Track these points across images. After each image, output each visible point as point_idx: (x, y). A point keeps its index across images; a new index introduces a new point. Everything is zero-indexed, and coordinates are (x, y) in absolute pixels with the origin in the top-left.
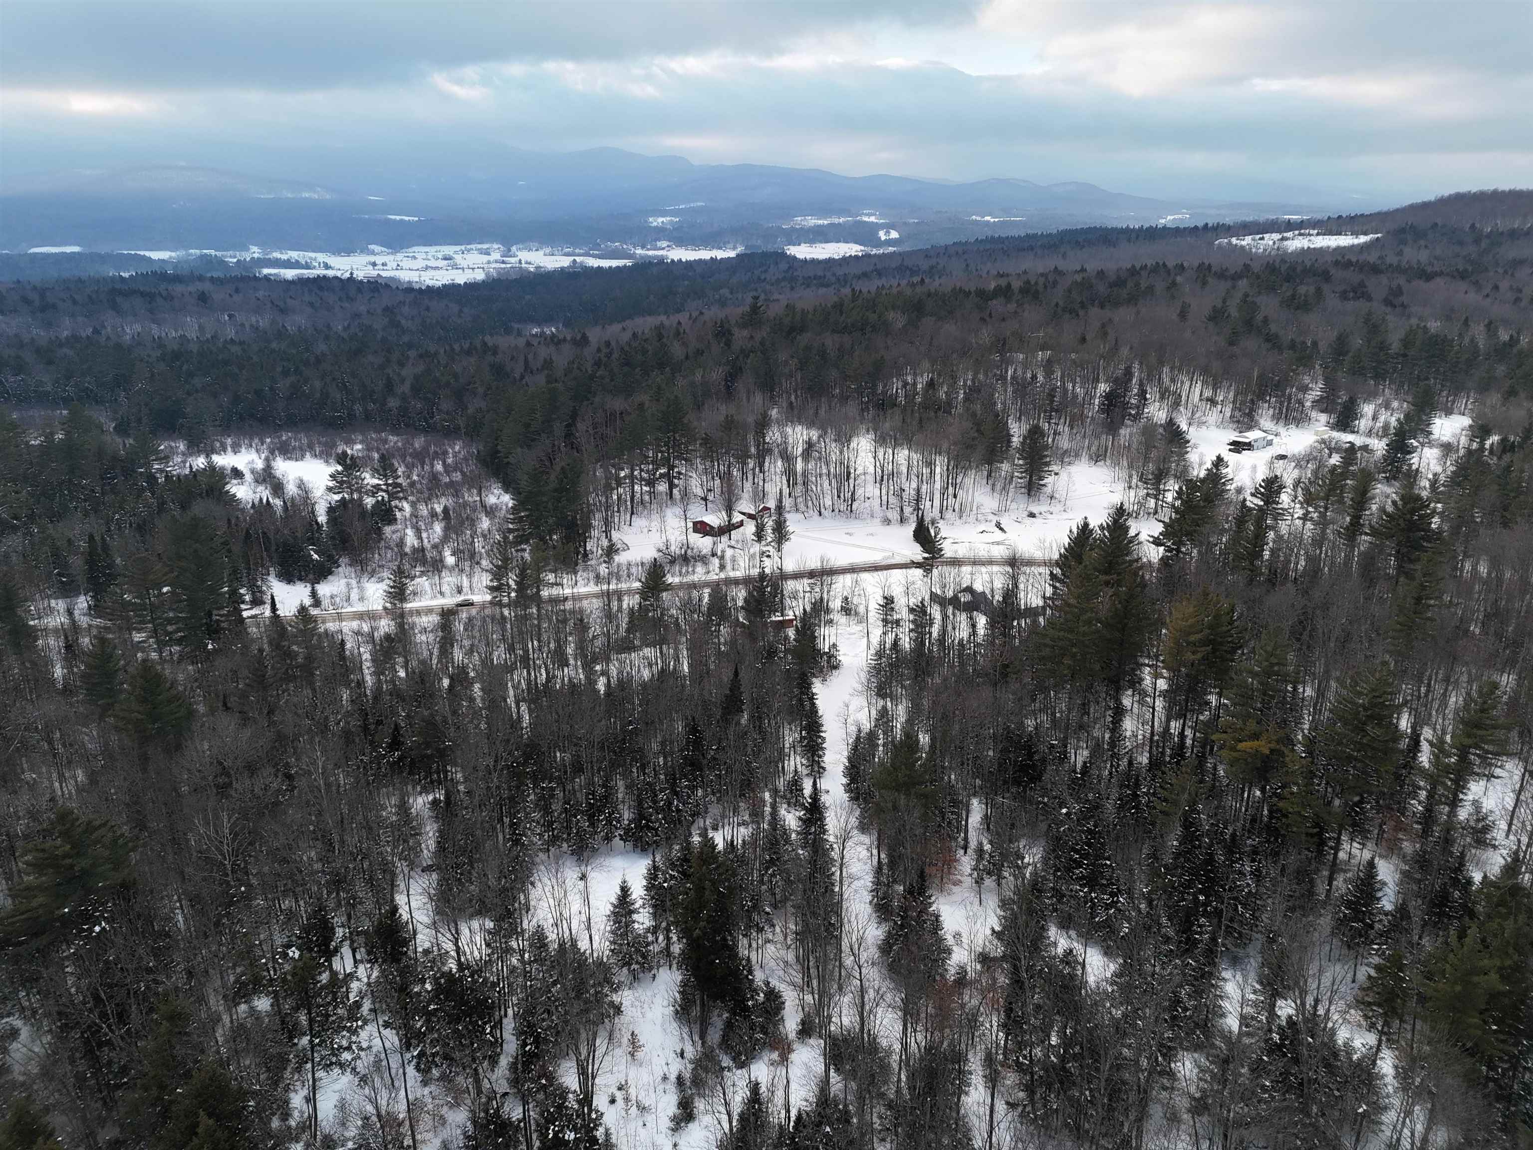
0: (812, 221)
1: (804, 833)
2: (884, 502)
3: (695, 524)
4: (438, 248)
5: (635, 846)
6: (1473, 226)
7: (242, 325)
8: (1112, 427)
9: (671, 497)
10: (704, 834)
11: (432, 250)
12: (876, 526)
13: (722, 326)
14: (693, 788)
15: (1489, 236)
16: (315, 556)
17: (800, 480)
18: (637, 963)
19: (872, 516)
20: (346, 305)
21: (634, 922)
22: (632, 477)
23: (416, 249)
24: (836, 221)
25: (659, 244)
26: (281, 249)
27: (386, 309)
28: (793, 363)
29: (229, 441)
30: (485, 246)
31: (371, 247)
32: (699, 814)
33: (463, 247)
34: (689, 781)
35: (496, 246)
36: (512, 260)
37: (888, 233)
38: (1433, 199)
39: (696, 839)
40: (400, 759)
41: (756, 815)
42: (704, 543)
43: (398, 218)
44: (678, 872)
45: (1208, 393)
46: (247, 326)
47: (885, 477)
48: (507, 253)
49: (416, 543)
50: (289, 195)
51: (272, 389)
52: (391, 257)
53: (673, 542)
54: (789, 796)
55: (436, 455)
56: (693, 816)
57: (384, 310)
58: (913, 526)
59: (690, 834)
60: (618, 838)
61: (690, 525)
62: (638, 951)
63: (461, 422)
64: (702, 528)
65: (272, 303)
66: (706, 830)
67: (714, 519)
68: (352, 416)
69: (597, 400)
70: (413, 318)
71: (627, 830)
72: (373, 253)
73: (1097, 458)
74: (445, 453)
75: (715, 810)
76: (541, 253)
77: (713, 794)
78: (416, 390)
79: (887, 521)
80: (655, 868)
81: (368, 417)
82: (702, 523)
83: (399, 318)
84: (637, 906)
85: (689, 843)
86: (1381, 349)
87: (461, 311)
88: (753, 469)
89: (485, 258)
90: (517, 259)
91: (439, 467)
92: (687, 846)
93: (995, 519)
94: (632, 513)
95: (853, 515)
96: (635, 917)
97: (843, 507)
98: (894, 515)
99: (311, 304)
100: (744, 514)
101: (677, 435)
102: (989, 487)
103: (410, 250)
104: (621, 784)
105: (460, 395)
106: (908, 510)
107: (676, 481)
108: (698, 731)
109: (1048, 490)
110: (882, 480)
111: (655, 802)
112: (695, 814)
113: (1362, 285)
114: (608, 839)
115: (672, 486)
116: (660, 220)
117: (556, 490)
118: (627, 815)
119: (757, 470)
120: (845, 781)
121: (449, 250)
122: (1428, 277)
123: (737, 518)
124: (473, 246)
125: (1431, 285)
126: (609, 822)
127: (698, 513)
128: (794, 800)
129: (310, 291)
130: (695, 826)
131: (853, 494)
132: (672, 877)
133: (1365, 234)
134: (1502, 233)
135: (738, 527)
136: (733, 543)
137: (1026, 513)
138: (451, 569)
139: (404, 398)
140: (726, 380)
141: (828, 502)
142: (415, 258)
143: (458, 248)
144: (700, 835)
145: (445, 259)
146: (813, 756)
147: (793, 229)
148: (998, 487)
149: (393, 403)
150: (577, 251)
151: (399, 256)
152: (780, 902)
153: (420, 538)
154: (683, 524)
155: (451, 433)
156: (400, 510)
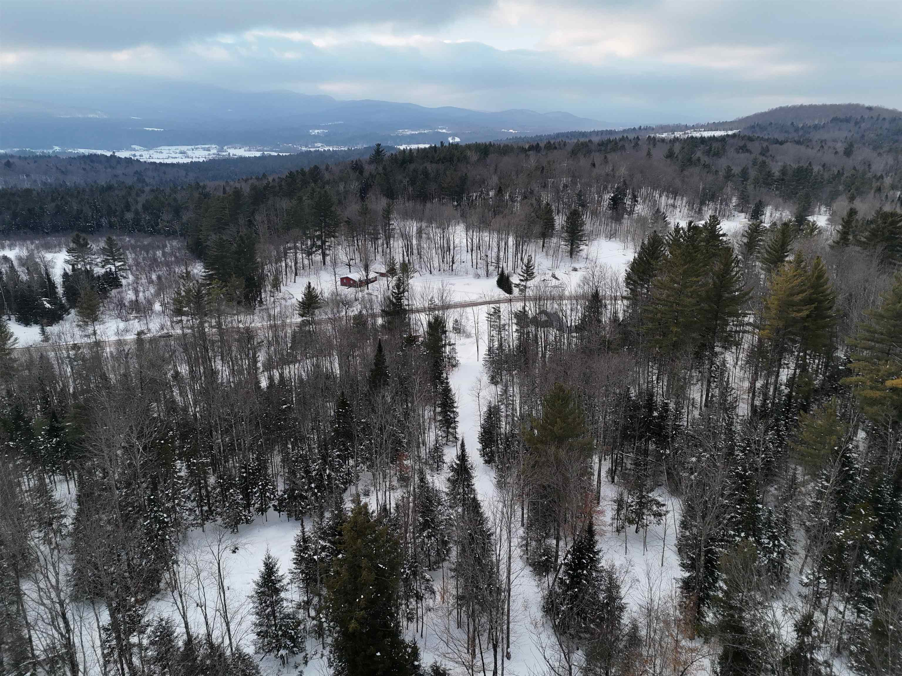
0: (408, 132)
1: (453, 493)
2: (475, 263)
3: (342, 279)
4: (177, 147)
5: (289, 516)
6: (792, 123)
7: (35, 181)
8: (617, 218)
9: (324, 264)
10: (356, 500)
11: (173, 148)
12: (470, 279)
13: (357, 164)
14: (344, 458)
15: (802, 128)
16: (48, 305)
17: (415, 251)
18: (285, 647)
19: (467, 273)
20: (109, 170)
21: (282, 600)
22: (296, 248)
23: (162, 148)
24: (423, 132)
25: (316, 145)
26: (74, 148)
27: (136, 173)
28: (405, 182)
29: (8, 242)
30: (207, 146)
31: (133, 146)
32: (351, 481)
33: (193, 147)
34: (340, 450)
35: (214, 146)
36: (224, 154)
37: (453, 139)
38: (767, 111)
39: (349, 505)
40: (58, 444)
41: (404, 480)
42: (348, 292)
43: (150, 129)
44: (330, 542)
45: (671, 201)
46: (39, 182)
47: (474, 248)
48: (221, 150)
49: (134, 298)
50: (80, 116)
51: (41, 208)
52: (146, 152)
53: (326, 291)
54: (431, 462)
55: (158, 248)
56: (344, 483)
57: (135, 173)
58: (496, 279)
59: (342, 501)
60: (272, 508)
61: (338, 279)
62: (285, 634)
63: (177, 228)
64: (347, 282)
65: (57, 168)
66: (358, 495)
67: (355, 276)
68: (99, 226)
69: (270, 202)
70: (154, 177)
71: (281, 500)
72: (134, 150)
73: (611, 236)
74: (165, 246)
75: (366, 476)
76: (243, 150)
77: (364, 463)
78: (146, 208)
79: (478, 276)
80: (305, 540)
81: (111, 226)
82: (347, 278)
83: (144, 177)
84: (285, 582)
85: (341, 510)
86: (769, 176)
87: (187, 174)
88: (383, 244)
89: (207, 153)
90: (227, 153)
91: (159, 253)
92: (340, 515)
93: (551, 273)
94: (296, 274)
95: (454, 273)
96: (283, 595)
97: (446, 267)
98: (482, 272)
99: (84, 169)
100: (377, 273)
101: (327, 219)
102: (544, 254)
103: (159, 148)
104: (277, 459)
105: (177, 211)
106: (491, 268)
107: (327, 252)
108: (348, 405)
109: (583, 254)
110: (472, 250)
111: (307, 472)
112: (347, 482)
113: (745, 146)
114: (262, 510)
115: (324, 255)
116: (316, 131)
117: (236, 253)
118: (281, 487)
119: (385, 246)
120: (480, 446)
121: (184, 148)
122: (781, 143)
123: (372, 275)
124: (199, 146)
125: (785, 146)
126: (263, 492)
127: (343, 272)
128: (435, 466)
129: (85, 163)
130: (348, 493)
131: (453, 258)
132: (323, 548)
133: (731, 130)
134: (810, 127)
135: (373, 281)
136: (370, 291)
137: (571, 268)
138: (159, 314)
139: (137, 213)
140: (361, 193)
141: (436, 265)
142: (162, 153)
143: (190, 147)
144: (353, 501)
145: (181, 153)
146: (448, 428)
147: (398, 136)
148: (551, 252)
149: (129, 216)
150: (265, 149)
151: (151, 152)
152: (435, 563)
153: (137, 296)
154: (333, 278)
155: (171, 234)
156: (125, 278)
